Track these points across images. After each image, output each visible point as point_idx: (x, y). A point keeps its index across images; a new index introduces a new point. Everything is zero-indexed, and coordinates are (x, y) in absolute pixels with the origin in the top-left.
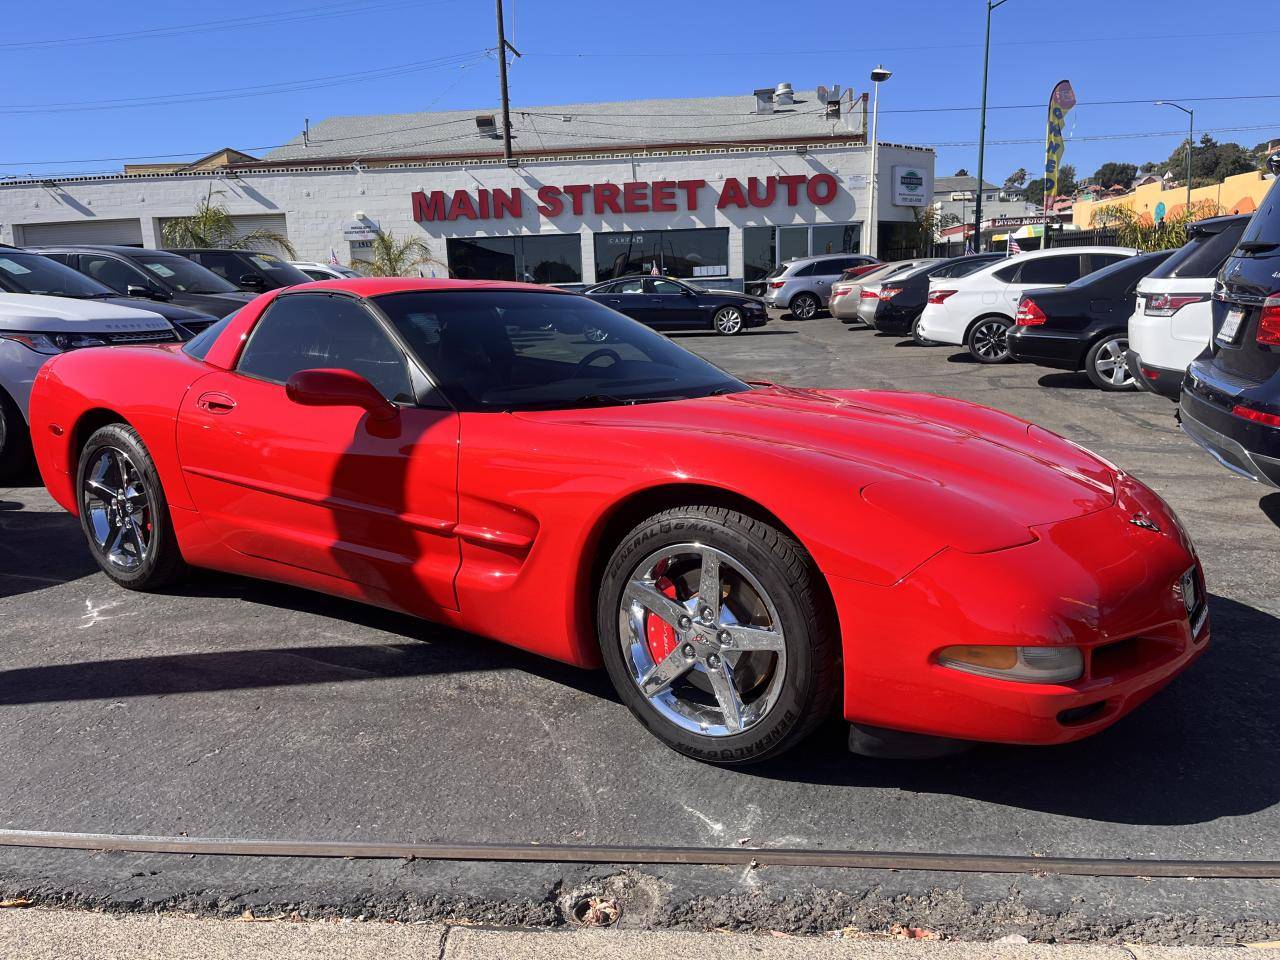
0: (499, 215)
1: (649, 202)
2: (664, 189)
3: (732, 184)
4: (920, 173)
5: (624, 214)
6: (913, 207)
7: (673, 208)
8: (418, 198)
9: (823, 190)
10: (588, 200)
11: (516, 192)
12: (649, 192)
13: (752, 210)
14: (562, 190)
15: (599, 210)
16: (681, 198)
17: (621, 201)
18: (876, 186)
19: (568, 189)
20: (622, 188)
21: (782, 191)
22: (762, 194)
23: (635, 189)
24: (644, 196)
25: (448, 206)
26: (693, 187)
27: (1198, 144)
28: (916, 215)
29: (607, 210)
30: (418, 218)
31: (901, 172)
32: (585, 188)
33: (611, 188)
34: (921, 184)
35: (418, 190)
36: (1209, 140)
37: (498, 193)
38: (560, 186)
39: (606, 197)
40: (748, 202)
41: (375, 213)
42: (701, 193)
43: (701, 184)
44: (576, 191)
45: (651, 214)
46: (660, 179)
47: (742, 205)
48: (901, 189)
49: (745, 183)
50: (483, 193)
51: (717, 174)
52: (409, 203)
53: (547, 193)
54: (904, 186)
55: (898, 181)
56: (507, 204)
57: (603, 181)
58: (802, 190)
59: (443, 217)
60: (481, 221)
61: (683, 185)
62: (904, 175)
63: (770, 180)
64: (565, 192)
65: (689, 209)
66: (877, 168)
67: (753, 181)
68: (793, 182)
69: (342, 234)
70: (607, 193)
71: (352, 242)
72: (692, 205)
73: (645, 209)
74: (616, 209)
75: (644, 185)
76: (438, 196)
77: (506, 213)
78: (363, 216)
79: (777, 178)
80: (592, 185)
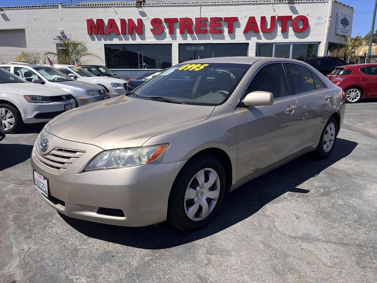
0: (131, 33)
1: (208, 28)
2: (217, 22)
3: (252, 20)
4: (348, 19)
6: (344, 36)
7: (220, 32)
8: (90, 22)
9: (301, 25)
10: (177, 26)
11: (140, 21)
12: (209, 23)
14: (164, 21)
15: (182, 32)
16: (225, 26)
17: (194, 28)
20: (194, 20)
21: (278, 24)
22: (268, 26)
23: (201, 21)
24: (206, 25)
25: (105, 27)
28: (345, 40)
29: (186, 32)
30: (90, 33)
31: (341, 17)
32: (175, 20)
33: (188, 20)
34: (348, 25)
35: (90, 18)
37: (130, 21)
38: (162, 18)
40: (260, 30)
41: (69, 29)
42: (235, 25)
43: (236, 19)
44: (171, 22)
45: (209, 35)
46: (214, 16)
47: (257, 31)
48: (341, 26)
49: (259, 19)
50: (123, 21)
51: (244, 15)
52: (85, 25)
53: (156, 22)
54: (341, 25)
55: (340, 21)
56: (136, 27)
57: (185, 16)
58: (289, 24)
59: (103, 33)
60: (122, 36)
62: (342, 19)
63: (272, 18)
65: (228, 33)
66: (330, 13)
67: (263, 19)
68: (285, 19)
69: (52, 40)
70: (186, 23)
71: (57, 44)
72: (231, 31)
73: (206, 32)
74: (191, 32)
75: (206, 19)
76: (100, 21)
77: (134, 32)
78: (62, 31)
79: (277, 17)
80: (179, 18)
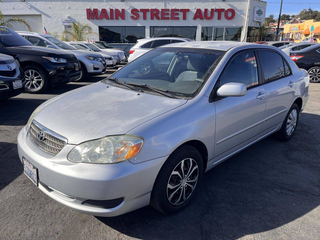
0: (117, 19)
1: (170, 16)
2: (175, 12)
3: (199, 11)
4: (262, 10)
5: (161, 20)
6: (259, 22)
7: (178, 19)
8: (88, 11)
9: (230, 15)
10: (149, 15)
11: (123, 10)
12: (170, 12)
13: (205, 20)
14: (140, 10)
15: (152, 18)
16: (181, 15)
17: (160, 16)
18: (249, 13)
19: (142, 10)
20: (160, 10)
21: (216, 14)
22: (209, 15)
23: (164, 11)
24: (168, 14)
25: (99, 14)
26: (185, 11)
27: (308, 11)
28: (260, 25)
29: (155, 18)
30: (88, 18)
31: (257, 9)
32: (148, 10)
33: (157, 10)
34: (262, 14)
35: (88, 8)
36: (310, 9)
37: (117, 10)
38: (139, 9)
39: (155, 14)
40: (204, 18)
41: (73, 16)
42: (188, 14)
43: (188, 10)
44: (145, 11)
45: (170, 21)
46: (174, 8)
47: (202, 19)
48: (256, 15)
49: (203, 10)
50: (111, 10)
51: (194, 7)
52: (85, 13)
53: (134, 11)
54: (257, 14)
55: (256, 12)
56: (121, 14)
57: (154, 8)
58: (223, 14)
59: (97, 18)
60: (110, 20)
61: (182, 10)
62: (257, 10)
63: (212, 10)
64: (140, 11)
65: (183, 19)
66: (249, 7)
67: (206, 10)
68: (220, 11)
69: (61, 23)
70: (155, 12)
71: (65, 26)
72: (185, 18)
73: (168, 18)
74: (158, 18)
75: (168, 10)
76: (96, 10)
77: (120, 18)
78: (69, 17)
79: (215, 9)
80: (150, 9)
